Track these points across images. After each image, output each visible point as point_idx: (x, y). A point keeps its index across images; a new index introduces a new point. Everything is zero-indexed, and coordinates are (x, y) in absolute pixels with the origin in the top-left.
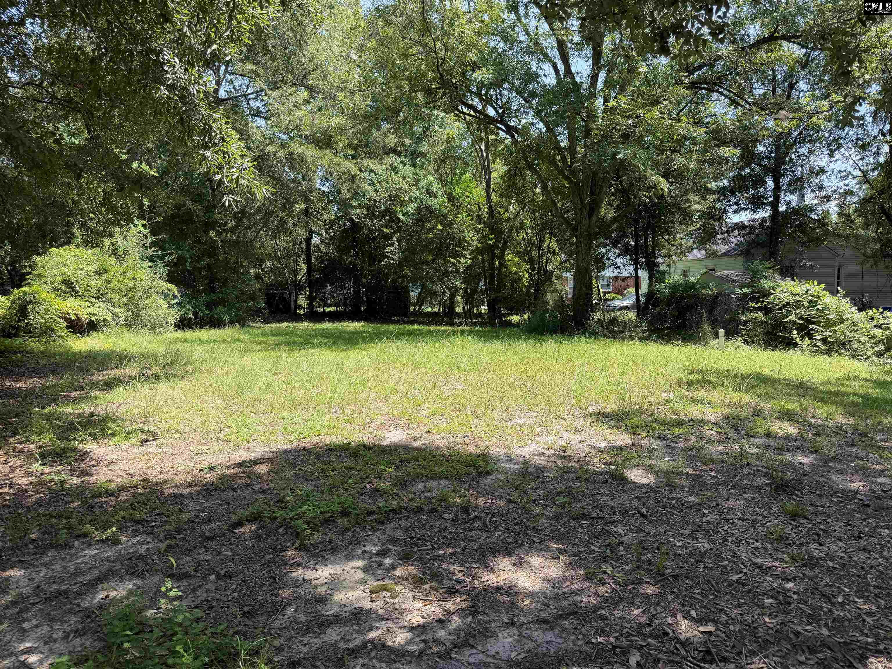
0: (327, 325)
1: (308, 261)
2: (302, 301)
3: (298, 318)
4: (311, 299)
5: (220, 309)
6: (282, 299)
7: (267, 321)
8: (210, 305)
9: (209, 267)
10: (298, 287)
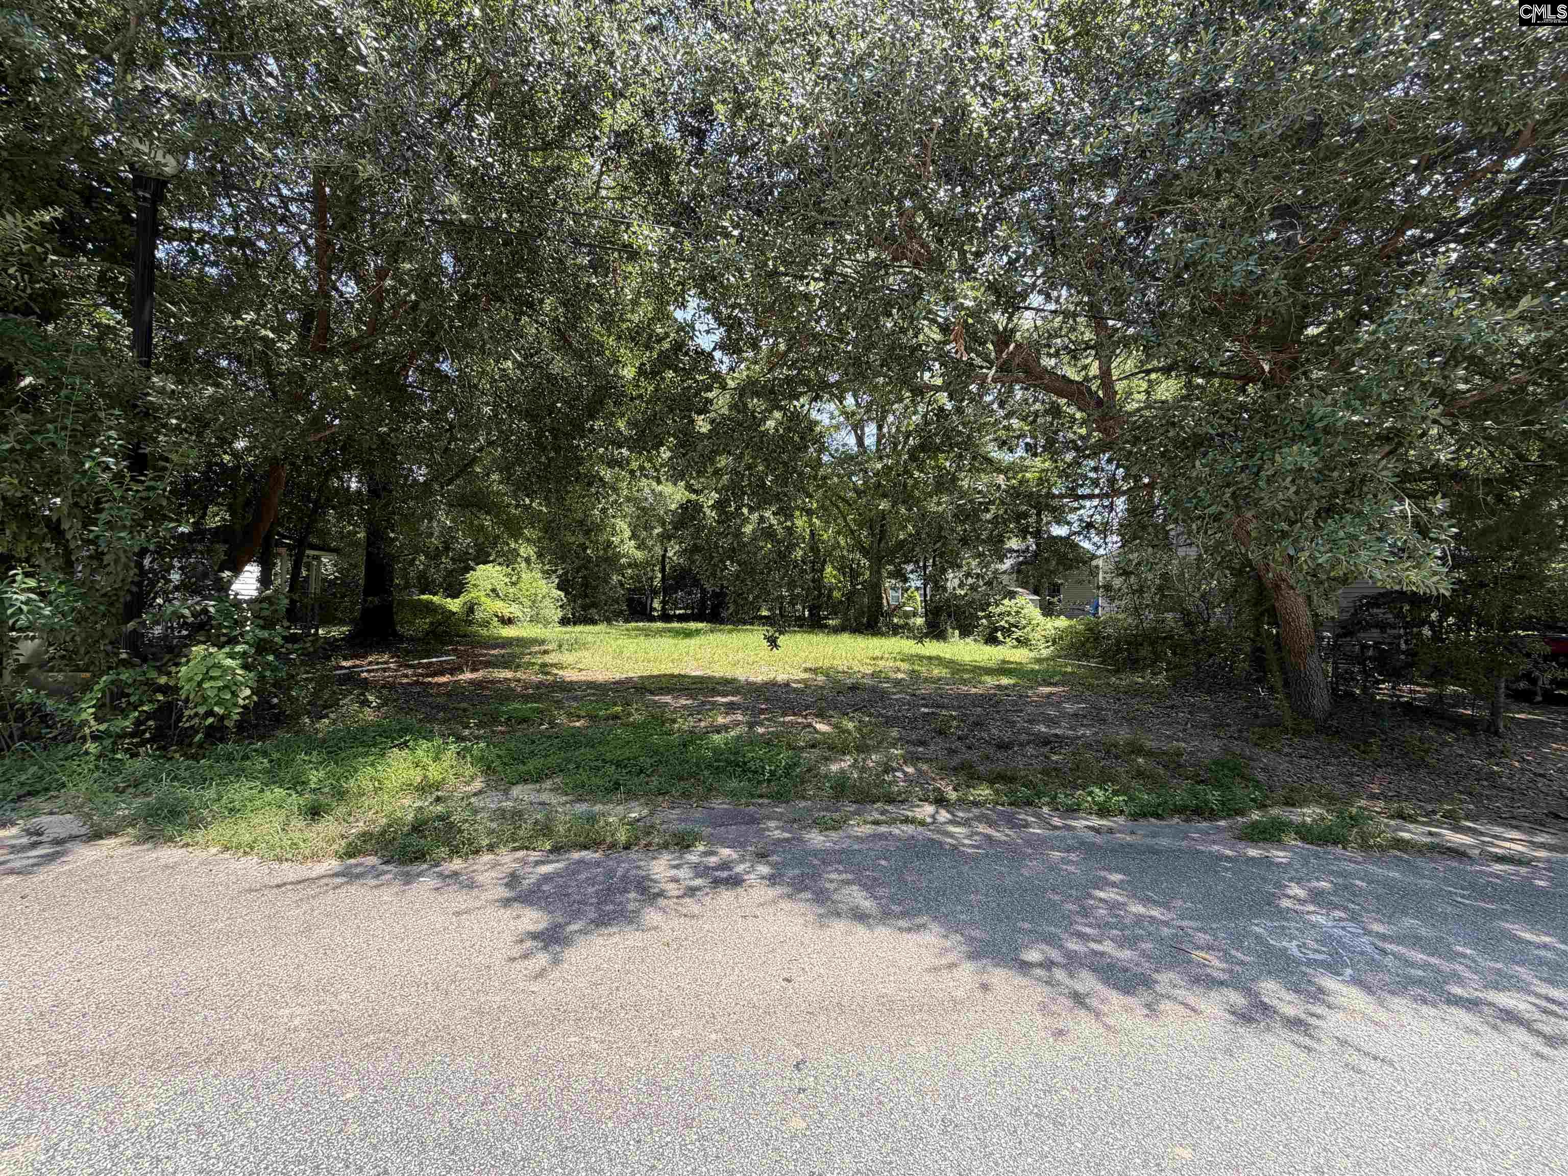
0: (675, 625)
1: (663, 570)
2: (656, 604)
3: (652, 619)
4: (664, 603)
5: (593, 611)
6: (640, 602)
7: (627, 621)
8: (585, 608)
9: (584, 577)
10: (655, 592)
